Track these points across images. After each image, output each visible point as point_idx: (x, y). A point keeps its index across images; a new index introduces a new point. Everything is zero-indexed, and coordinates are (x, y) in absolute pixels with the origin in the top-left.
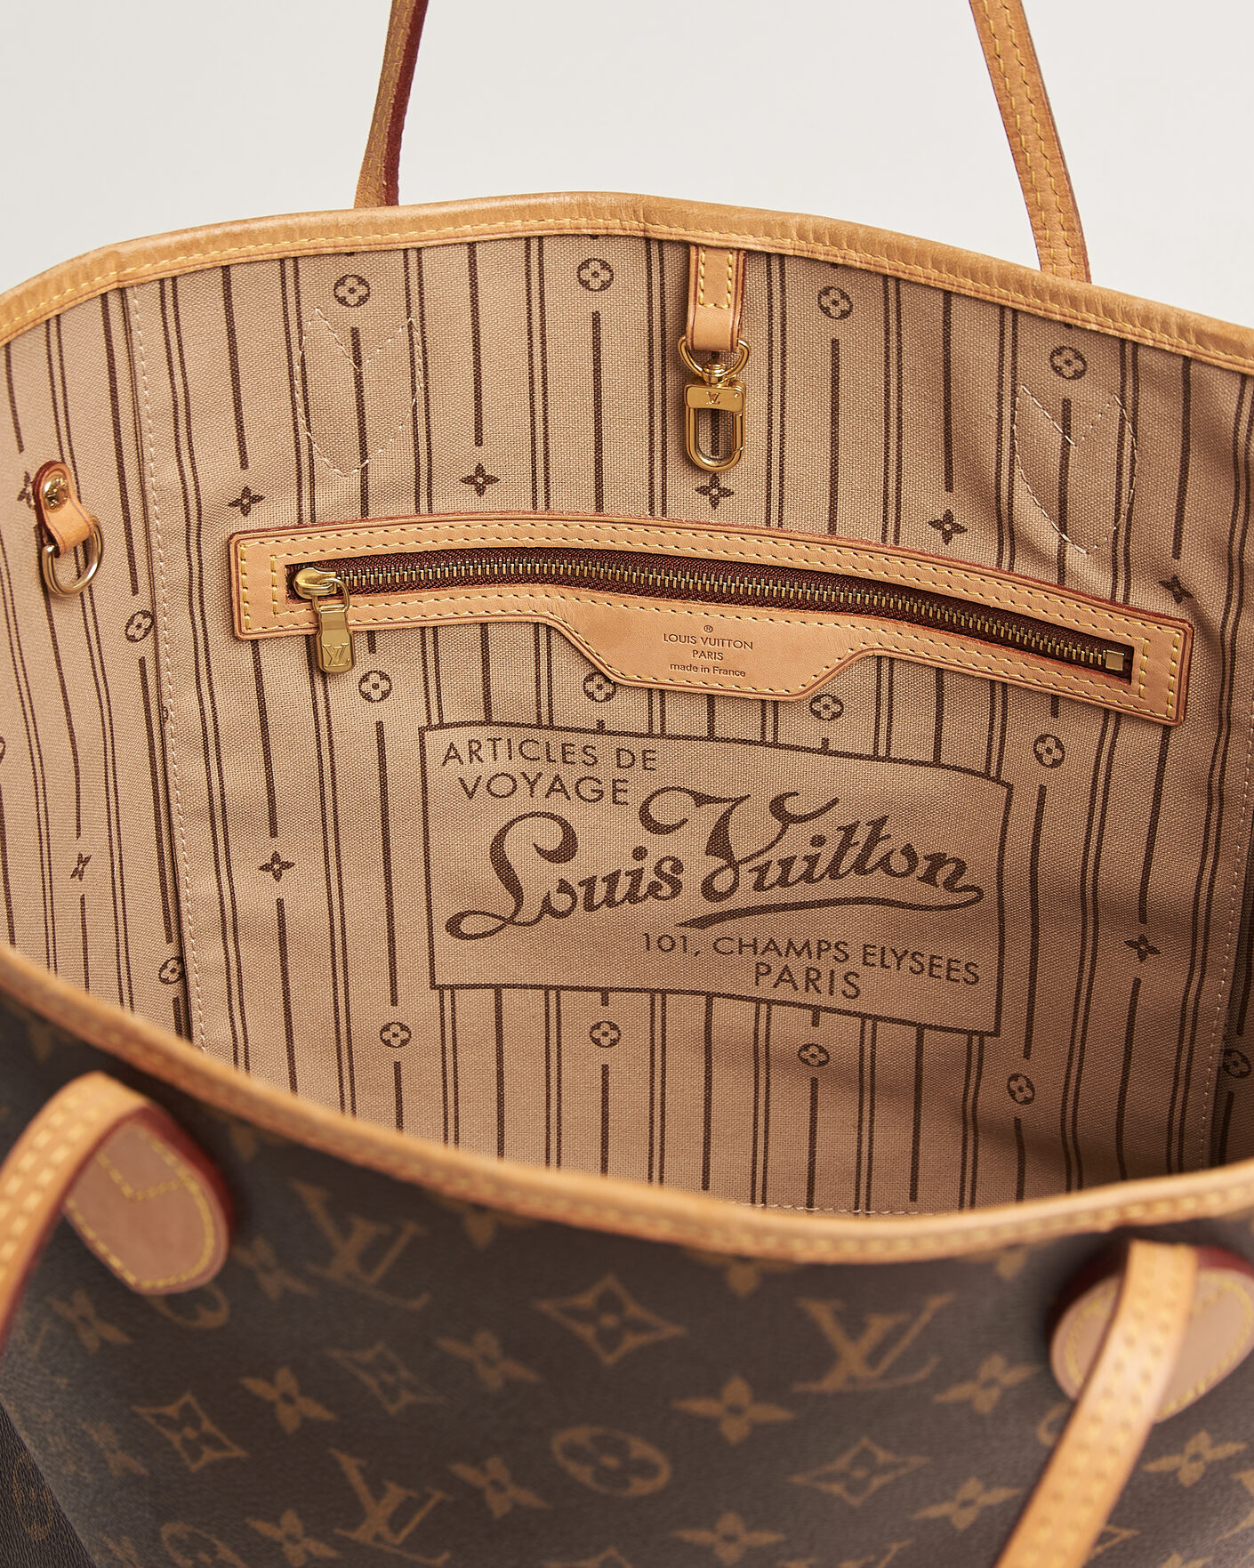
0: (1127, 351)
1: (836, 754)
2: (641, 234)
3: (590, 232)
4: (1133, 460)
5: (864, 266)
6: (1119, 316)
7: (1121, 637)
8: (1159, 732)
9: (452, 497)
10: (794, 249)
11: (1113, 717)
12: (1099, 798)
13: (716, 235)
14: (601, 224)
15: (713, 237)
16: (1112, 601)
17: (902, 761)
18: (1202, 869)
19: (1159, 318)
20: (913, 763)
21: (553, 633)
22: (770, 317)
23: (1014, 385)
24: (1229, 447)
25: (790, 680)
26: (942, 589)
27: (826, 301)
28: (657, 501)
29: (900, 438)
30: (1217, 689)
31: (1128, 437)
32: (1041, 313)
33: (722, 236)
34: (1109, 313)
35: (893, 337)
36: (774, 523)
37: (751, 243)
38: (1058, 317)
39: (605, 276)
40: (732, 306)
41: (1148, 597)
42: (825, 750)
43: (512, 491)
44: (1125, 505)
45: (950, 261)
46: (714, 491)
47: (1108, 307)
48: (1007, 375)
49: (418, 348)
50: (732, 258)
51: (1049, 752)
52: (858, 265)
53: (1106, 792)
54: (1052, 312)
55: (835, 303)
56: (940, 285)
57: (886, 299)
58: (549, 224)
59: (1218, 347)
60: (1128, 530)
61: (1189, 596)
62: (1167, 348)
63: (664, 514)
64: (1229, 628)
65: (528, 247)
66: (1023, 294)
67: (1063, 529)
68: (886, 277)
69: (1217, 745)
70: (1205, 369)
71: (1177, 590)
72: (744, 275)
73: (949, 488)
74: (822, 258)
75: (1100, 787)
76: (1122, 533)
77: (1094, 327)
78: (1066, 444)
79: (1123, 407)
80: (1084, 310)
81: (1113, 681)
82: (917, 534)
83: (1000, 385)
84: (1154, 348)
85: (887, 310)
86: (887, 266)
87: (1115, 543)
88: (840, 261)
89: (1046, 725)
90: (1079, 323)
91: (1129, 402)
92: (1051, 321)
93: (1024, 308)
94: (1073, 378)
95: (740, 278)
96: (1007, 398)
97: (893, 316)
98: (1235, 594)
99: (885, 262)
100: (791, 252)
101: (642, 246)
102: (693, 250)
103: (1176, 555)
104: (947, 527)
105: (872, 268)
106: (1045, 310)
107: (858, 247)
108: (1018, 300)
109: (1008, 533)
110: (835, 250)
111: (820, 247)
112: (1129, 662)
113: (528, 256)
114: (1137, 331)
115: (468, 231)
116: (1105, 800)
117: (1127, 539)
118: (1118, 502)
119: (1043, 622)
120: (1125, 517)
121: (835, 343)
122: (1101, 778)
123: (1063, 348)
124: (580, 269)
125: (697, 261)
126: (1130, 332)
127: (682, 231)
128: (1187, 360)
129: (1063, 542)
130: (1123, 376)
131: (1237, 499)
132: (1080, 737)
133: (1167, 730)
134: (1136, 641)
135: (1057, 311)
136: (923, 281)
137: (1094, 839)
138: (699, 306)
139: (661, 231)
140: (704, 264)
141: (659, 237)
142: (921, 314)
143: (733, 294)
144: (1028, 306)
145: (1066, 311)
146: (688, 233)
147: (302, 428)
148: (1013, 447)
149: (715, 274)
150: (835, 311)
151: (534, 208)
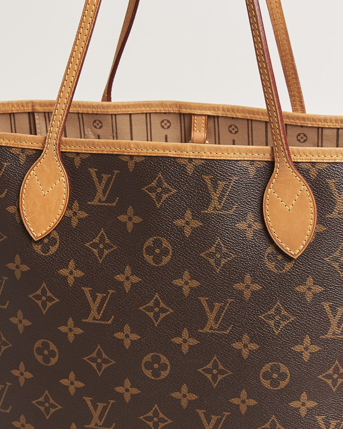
0: (319, 130)
2: (178, 112)
3: (164, 112)
5: (242, 117)
6: (317, 121)
10: (221, 114)
13: (199, 111)
14: (167, 110)
15: (198, 112)
19: (329, 119)
22: (215, 135)
27: (231, 129)
32: (294, 124)
33: (201, 111)
35: (250, 138)
37: (209, 113)
38: (299, 124)
39: (168, 124)
40: (204, 131)
47: (314, 119)
50: (204, 117)
52: (240, 117)
54: (297, 123)
55: (233, 129)
56: (264, 120)
57: (248, 126)
58: (153, 110)
62: (332, 127)
65: (146, 116)
66: (288, 119)
68: (248, 120)
72: (207, 122)
74: (229, 116)
77: (310, 125)
80: (307, 121)
84: (328, 128)
85: (248, 130)
86: (249, 116)
88: (235, 116)
90: (305, 125)
92: (297, 126)
93: (289, 123)
94: (304, 142)
95: (206, 123)
97: (250, 131)
99: (248, 115)
100: (220, 115)
101: (178, 116)
102: (193, 116)
105: (244, 117)
106: (295, 123)
107: (240, 112)
108: (287, 121)
110: (233, 113)
111: (229, 113)
113: (146, 119)
114: (323, 124)
115: (130, 111)
123: (300, 134)
124: (161, 122)
125: (194, 119)
126: (321, 125)
127: (190, 111)
128: (338, 129)
130: (319, 138)
135: (299, 123)
136: (259, 119)
138: (195, 132)
139: (184, 111)
140: (196, 120)
141: (183, 112)
142: (259, 129)
143: (204, 128)
144: (290, 122)
145: (301, 122)
146: (192, 111)
149: (199, 122)
150: (233, 132)
151: (148, 104)
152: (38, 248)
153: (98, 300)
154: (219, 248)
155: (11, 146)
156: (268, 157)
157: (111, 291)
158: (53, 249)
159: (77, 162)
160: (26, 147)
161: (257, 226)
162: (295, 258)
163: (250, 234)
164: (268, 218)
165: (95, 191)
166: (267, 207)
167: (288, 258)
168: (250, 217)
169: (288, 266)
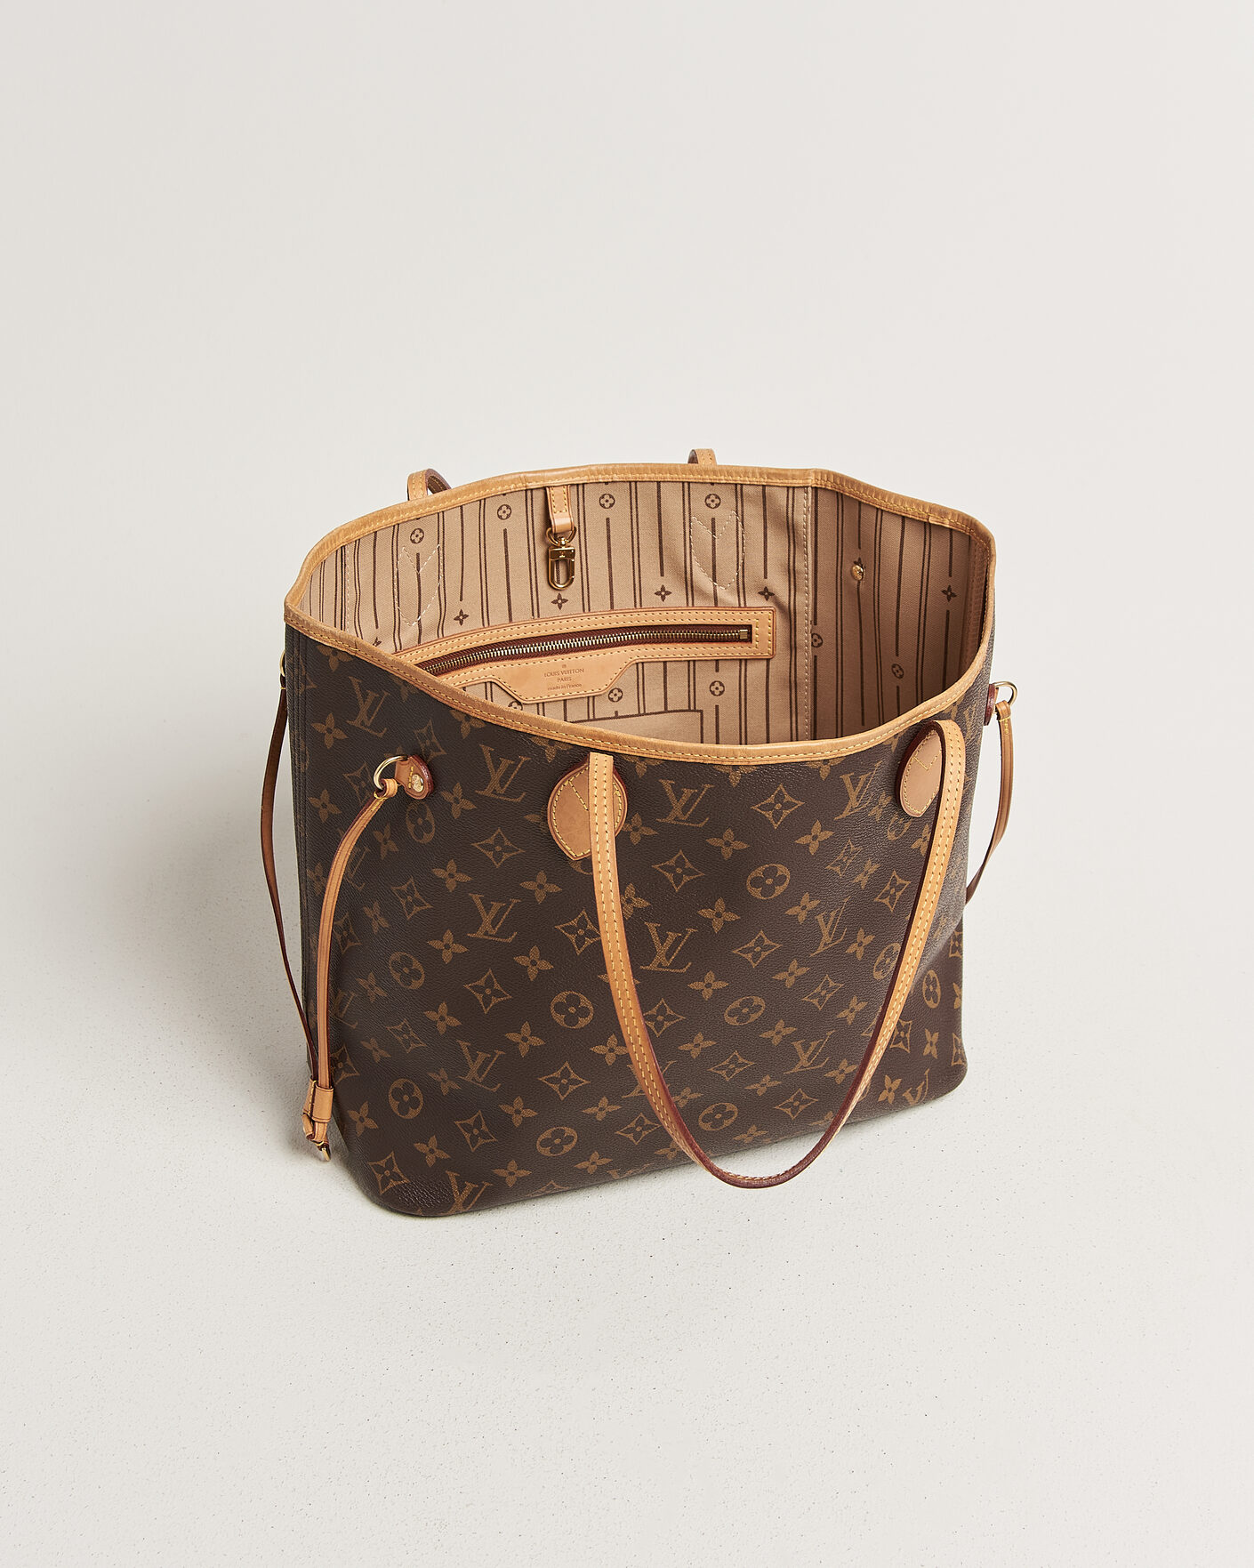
0: (738, 489)
1: (622, 717)
2: (524, 488)
3: (503, 492)
4: (743, 539)
5: (620, 480)
6: (734, 474)
7: (746, 622)
8: (765, 662)
9: (452, 628)
10: (589, 479)
11: (743, 662)
12: (743, 703)
13: (558, 480)
15: (556, 482)
16: (740, 607)
17: (651, 714)
18: (791, 723)
19: (751, 471)
20: (656, 713)
21: (493, 685)
22: (579, 514)
23: (690, 517)
24: (785, 520)
25: (599, 685)
26: (664, 622)
27: (603, 501)
28: (535, 610)
29: (639, 557)
30: (788, 631)
31: (740, 529)
32: (700, 481)
33: (560, 480)
34: (730, 474)
35: (634, 510)
36: (587, 610)
37: (570, 481)
38: (708, 481)
39: (508, 512)
40: (567, 511)
41: (755, 601)
42: (617, 717)
43: (473, 622)
44: (741, 561)
45: (660, 468)
46: (560, 602)
47: (729, 471)
48: (687, 513)
49: (441, 558)
50: (563, 489)
51: (717, 689)
52: (618, 480)
53: (746, 699)
54: (705, 479)
55: (607, 500)
56: (655, 479)
57: (631, 492)
58: (488, 492)
59: (776, 478)
60: (743, 572)
61: (772, 594)
62: (755, 483)
63: (539, 617)
64: (792, 603)
66: (692, 475)
67: (714, 580)
68: (630, 482)
69: (791, 662)
70: (773, 488)
71: (767, 593)
72: (569, 496)
73: (662, 575)
74: (601, 480)
75: (743, 698)
76: (741, 574)
77: (724, 482)
78: (714, 539)
79: (737, 515)
80: (718, 475)
81: (744, 645)
82: (650, 599)
83: (684, 519)
84: (750, 485)
85: (631, 497)
87: (738, 580)
88: (609, 480)
89: (714, 677)
90: (717, 481)
91: (740, 512)
92: (705, 483)
93: (693, 481)
94: (715, 507)
96: (687, 524)
97: (634, 500)
98: (792, 587)
99: (630, 475)
100: (587, 481)
101: (523, 494)
102: (547, 489)
103: (766, 577)
104: (663, 593)
105: (624, 479)
106: (702, 479)
107: (619, 471)
108: (690, 478)
109: (690, 587)
110: (607, 476)
111: (600, 476)
112: (750, 633)
113: (480, 508)
114: (758, 480)
115: (460, 500)
116: (746, 703)
117: (743, 577)
118: (738, 561)
119: (711, 625)
120: (741, 567)
121: (608, 519)
122: (743, 693)
123: (711, 494)
124: (499, 510)
125: (551, 494)
126: (739, 480)
127: (545, 482)
128: (764, 486)
129: (715, 586)
130: (737, 501)
131: (789, 543)
132: (729, 676)
133: (768, 660)
134: (752, 622)
135: (708, 478)
136: (647, 479)
137: (743, 723)
138: (554, 514)
139: (533, 484)
140: (554, 495)
141: (536, 486)
142: (646, 495)
143: (567, 506)
144: (695, 479)
145: (711, 477)
146: (547, 482)
147: (396, 605)
148: (691, 546)
149: (557, 497)
150: (607, 505)
153: (669, 941)
157: (691, 931)
159: (641, 769)
160: (556, 739)
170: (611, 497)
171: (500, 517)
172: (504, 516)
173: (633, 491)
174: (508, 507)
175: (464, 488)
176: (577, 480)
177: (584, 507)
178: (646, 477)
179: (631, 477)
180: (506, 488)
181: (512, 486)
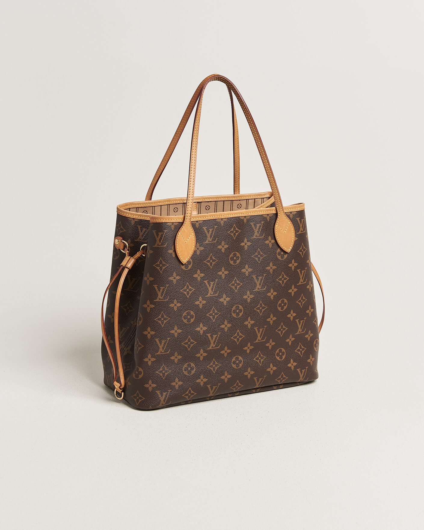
115: (161, 204)
135: (238, 198)
142: (220, 205)
151: (169, 200)
152: (183, 267)
153: (211, 285)
154: (259, 253)
155: (167, 222)
156: (274, 212)
158: (190, 267)
159: (197, 225)
160: (174, 222)
161: (273, 241)
162: (289, 252)
163: (270, 245)
164: (277, 237)
165: (206, 236)
166: (276, 233)
167: (285, 252)
168: (270, 238)
169: (286, 256)
170: (209, 206)
171: (174, 211)
172: (176, 211)
173: (216, 204)
174: (177, 208)
175: (162, 200)
176: (199, 201)
177: (200, 209)
178: (220, 199)
179: (215, 200)
180: (177, 202)
181: (179, 201)
